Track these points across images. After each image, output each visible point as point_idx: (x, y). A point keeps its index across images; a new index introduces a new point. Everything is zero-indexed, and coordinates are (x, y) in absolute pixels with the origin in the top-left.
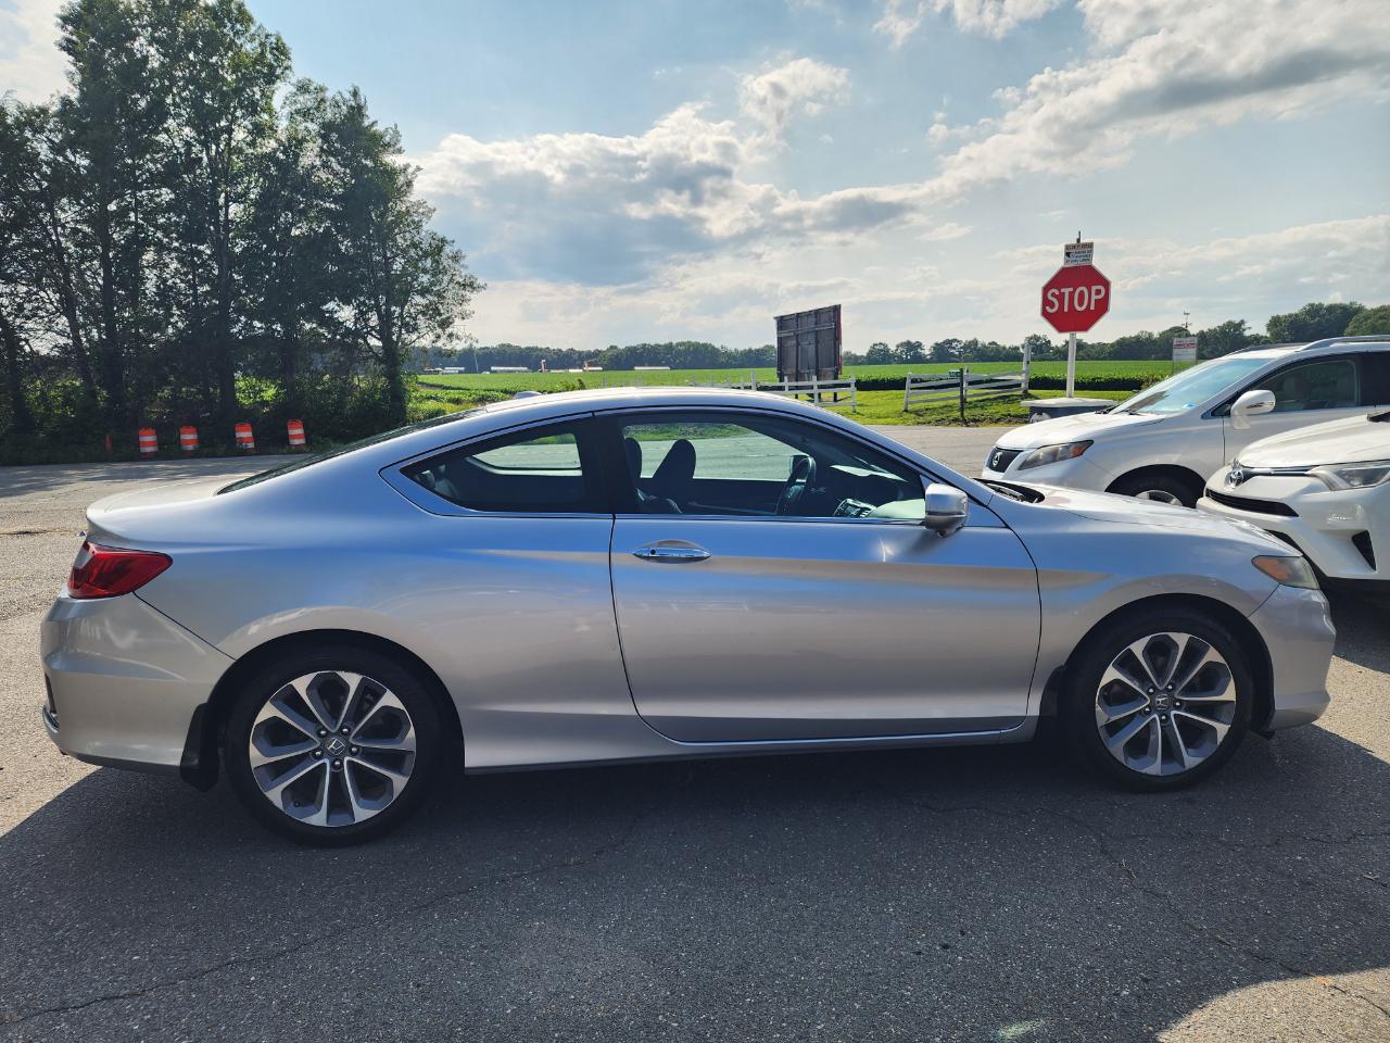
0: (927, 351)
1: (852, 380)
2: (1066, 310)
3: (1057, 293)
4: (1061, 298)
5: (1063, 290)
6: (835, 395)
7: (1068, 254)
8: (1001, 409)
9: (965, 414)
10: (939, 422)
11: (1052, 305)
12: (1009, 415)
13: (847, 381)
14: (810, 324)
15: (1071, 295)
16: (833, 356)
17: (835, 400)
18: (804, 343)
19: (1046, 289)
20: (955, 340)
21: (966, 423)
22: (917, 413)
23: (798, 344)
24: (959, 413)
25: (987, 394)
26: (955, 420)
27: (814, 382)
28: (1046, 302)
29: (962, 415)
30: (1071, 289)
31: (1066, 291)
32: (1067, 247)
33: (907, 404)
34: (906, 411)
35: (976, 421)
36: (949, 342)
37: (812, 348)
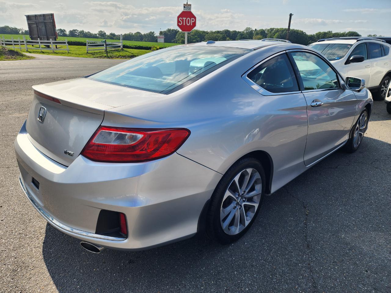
0: (67, 33)
1: (66, 41)
2: (184, 24)
3: (182, 19)
4: (183, 20)
5: (183, 18)
6: (56, 46)
7: (184, 7)
8: (117, 54)
9: (108, 55)
10: (101, 57)
11: (180, 23)
12: (120, 56)
13: (65, 42)
14: (41, 20)
15: (186, 20)
16: (53, 32)
17: (56, 48)
18: (40, 26)
19: (178, 17)
20: (76, 30)
21: (108, 57)
22: (92, 54)
23: (37, 26)
24: (106, 54)
25: (111, 49)
26: (105, 57)
27: (39, 40)
28: (178, 22)
29: (107, 54)
30: (185, 18)
31: (184, 18)
32: (184, 5)
33: (88, 51)
34: (87, 53)
35: (111, 57)
36: (75, 30)
37: (44, 28)
